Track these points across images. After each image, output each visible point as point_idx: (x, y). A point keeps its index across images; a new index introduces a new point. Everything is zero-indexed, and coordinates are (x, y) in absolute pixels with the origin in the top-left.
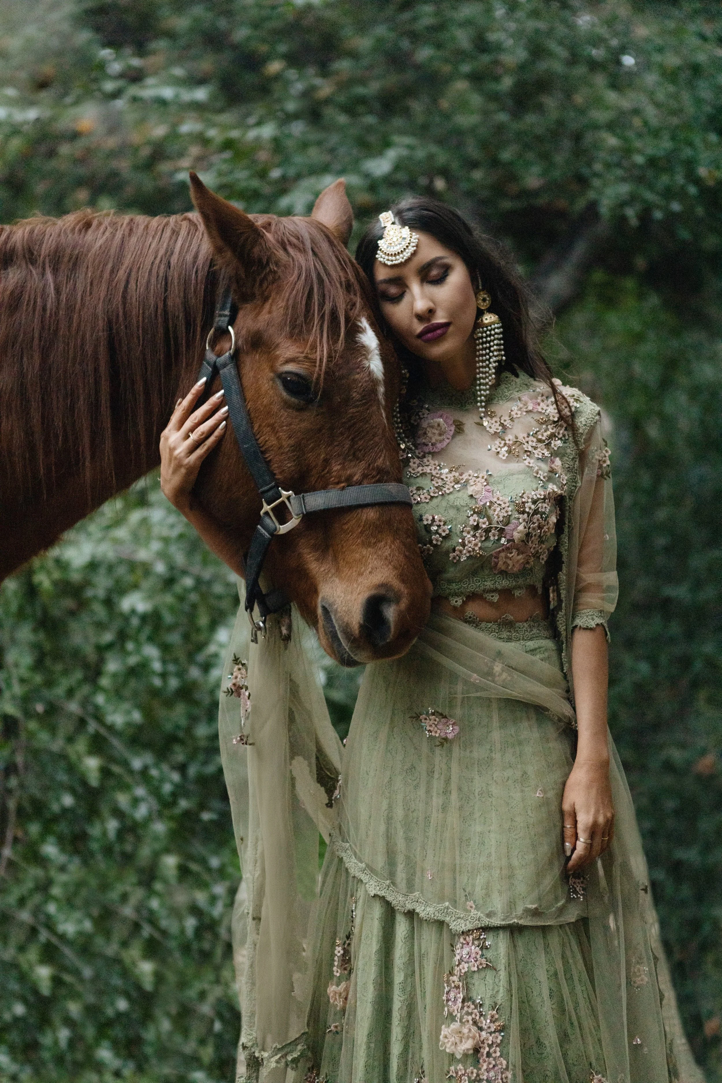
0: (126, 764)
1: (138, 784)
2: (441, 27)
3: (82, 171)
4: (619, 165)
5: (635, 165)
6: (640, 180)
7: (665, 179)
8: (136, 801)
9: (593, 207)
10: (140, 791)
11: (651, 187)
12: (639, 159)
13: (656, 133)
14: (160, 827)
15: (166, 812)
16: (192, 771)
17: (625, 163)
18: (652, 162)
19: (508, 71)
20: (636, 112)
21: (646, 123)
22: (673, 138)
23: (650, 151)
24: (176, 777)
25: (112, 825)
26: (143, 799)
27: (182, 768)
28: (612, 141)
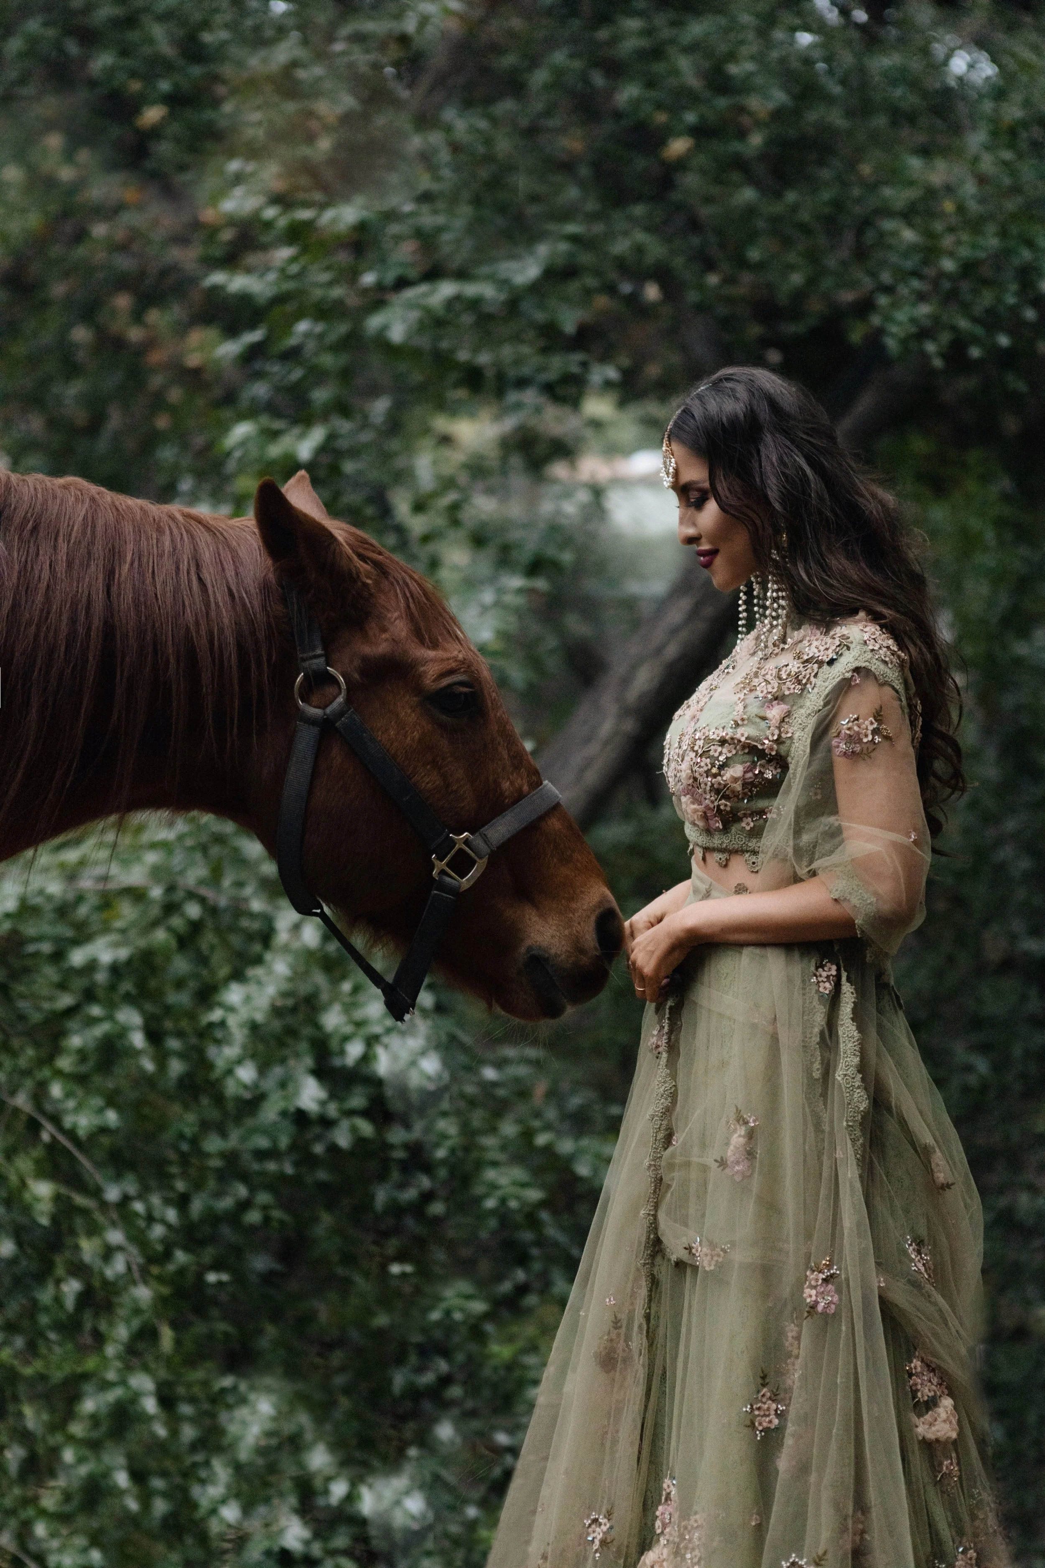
0: (96, 1193)
1: (114, 1224)
2: (656, 53)
3: (124, 263)
4: (916, 274)
5: (942, 274)
6: (951, 297)
7: (987, 298)
8: (108, 1253)
9: (876, 337)
10: (115, 1237)
11: (965, 308)
12: (948, 265)
13: (976, 225)
14: (143, 1294)
15: (155, 1270)
16: (197, 1206)
17: (926, 271)
18: (968, 268)
19: (758, 124)
20: (949, 189)
21: (961, 209)
22: (1003, 234)
23: (964, 252)
24: (171, 1215)
25: (72, 1288)
26: (120, 1248)
27: (182, 1202)
28: (909, 235)
